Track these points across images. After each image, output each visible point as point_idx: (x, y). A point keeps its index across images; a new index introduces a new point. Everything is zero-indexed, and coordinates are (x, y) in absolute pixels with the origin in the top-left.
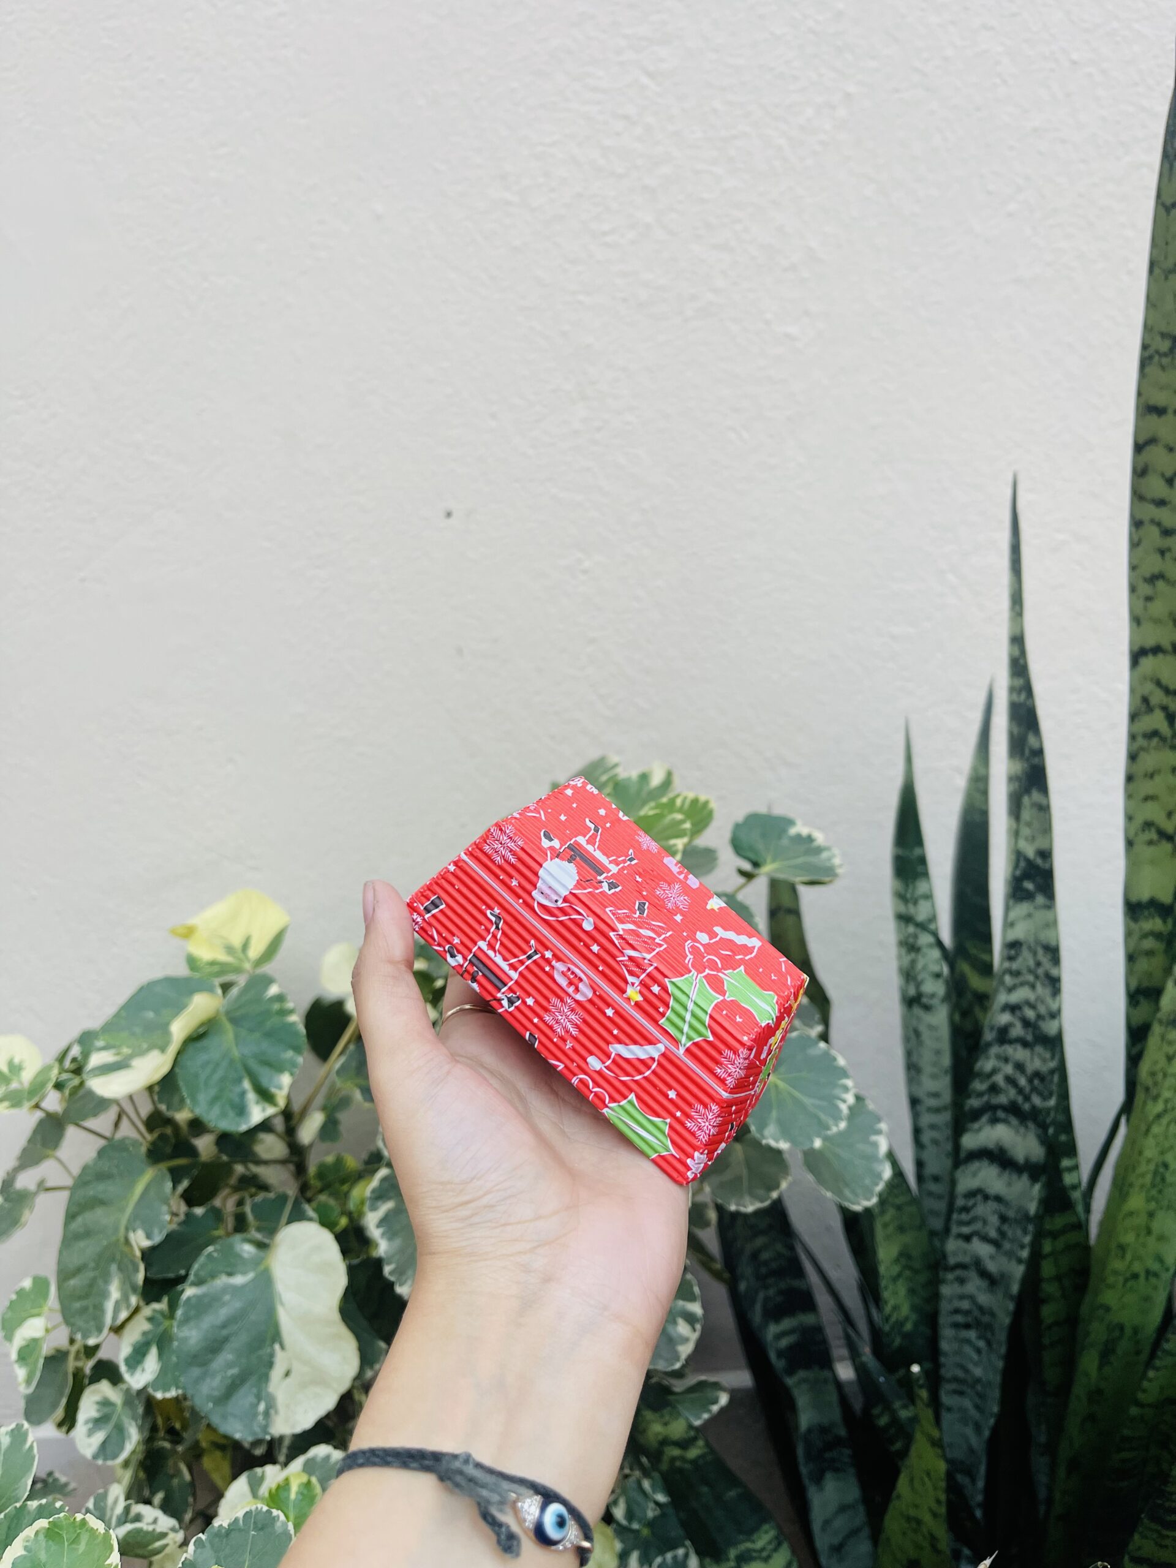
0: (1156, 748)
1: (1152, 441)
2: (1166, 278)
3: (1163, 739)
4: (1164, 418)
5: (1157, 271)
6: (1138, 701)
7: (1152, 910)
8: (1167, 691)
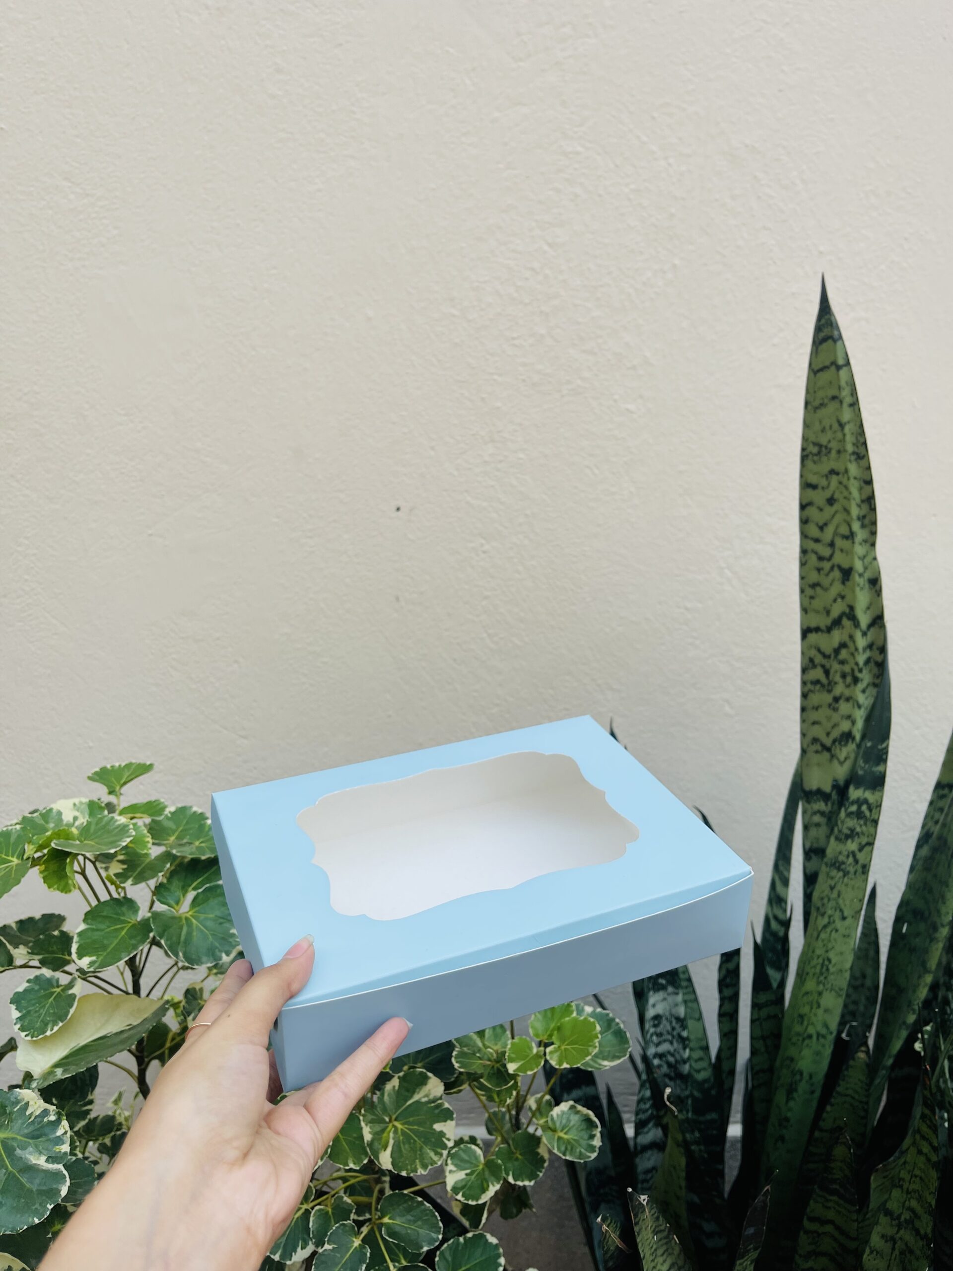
0: (819, 691)
1: (810, 504)
2: (815, 412)
3: (823, 686)
4: (816, 492)
5: (809, 407)
6: (807, 660)
7: (819, 796)
8: (825, 656)
